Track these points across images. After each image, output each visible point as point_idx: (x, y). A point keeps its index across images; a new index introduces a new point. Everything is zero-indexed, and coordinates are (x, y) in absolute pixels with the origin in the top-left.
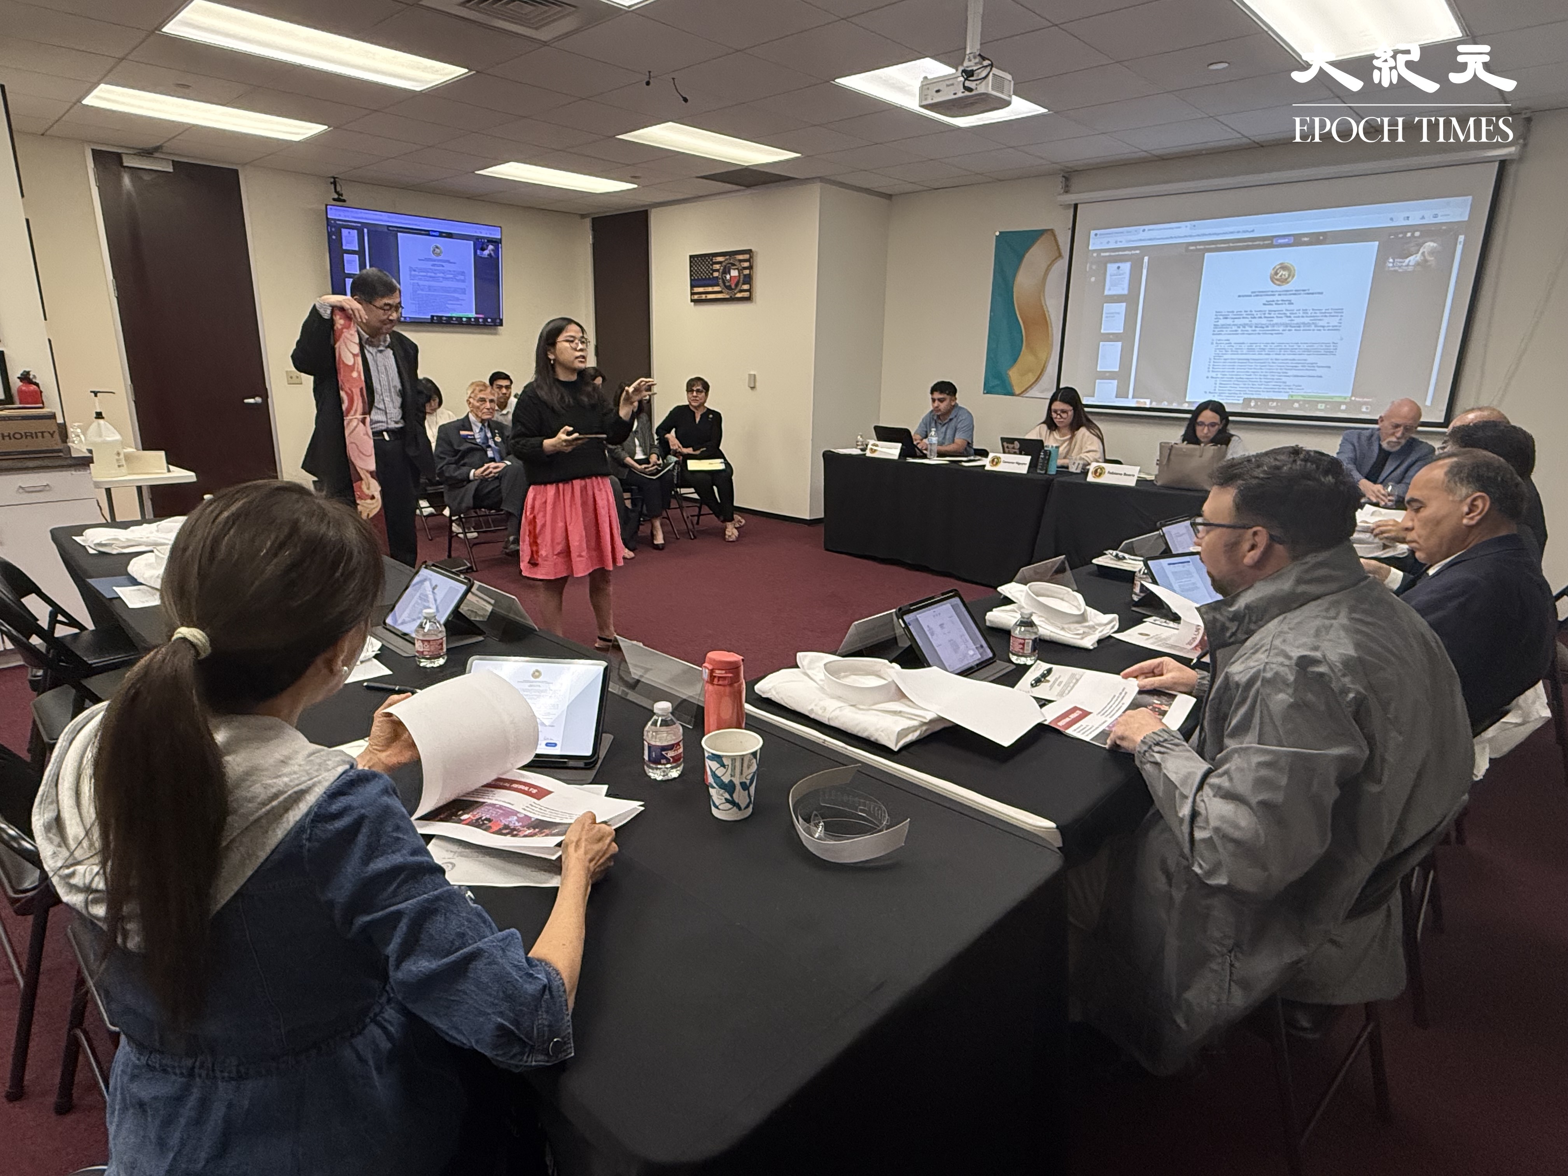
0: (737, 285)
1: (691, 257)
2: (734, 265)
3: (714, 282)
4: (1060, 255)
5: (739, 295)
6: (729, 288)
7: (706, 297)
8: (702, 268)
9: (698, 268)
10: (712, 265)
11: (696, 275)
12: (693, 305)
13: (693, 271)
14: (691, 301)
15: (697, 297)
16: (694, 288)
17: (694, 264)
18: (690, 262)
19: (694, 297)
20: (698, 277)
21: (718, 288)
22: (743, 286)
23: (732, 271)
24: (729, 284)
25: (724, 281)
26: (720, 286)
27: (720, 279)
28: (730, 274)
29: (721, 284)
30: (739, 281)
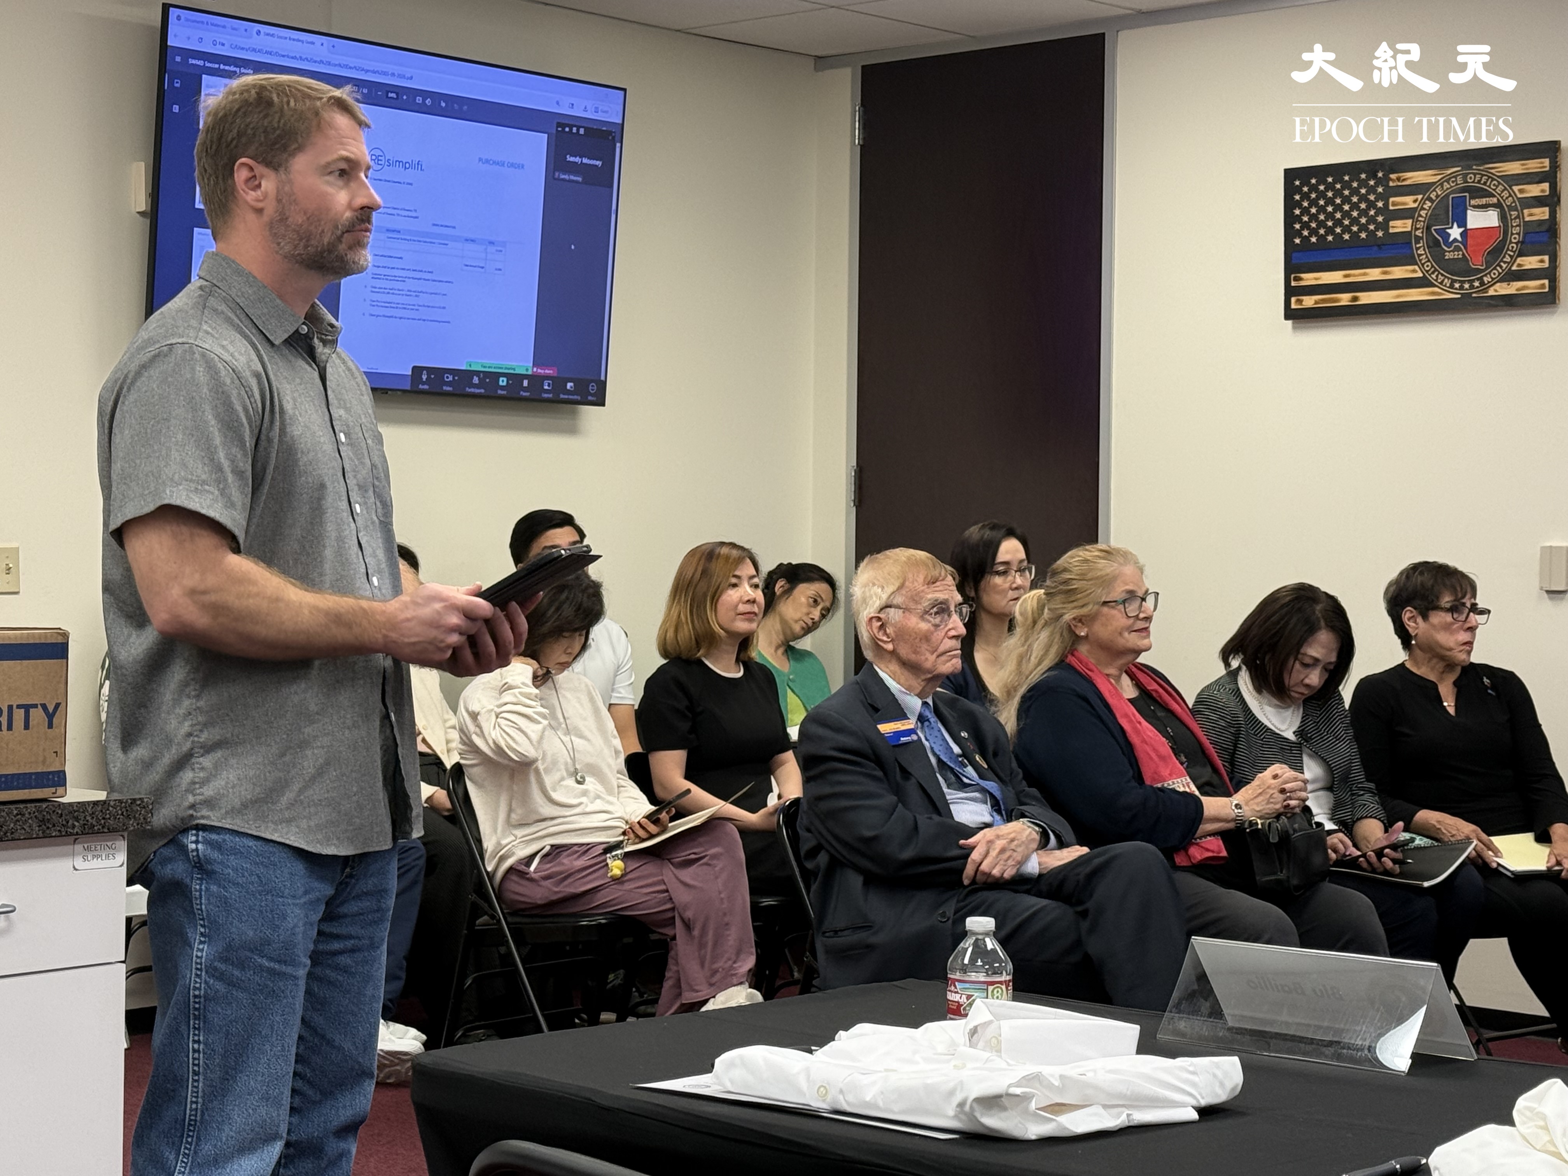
1: (1290, 175)
2: (1478, 192)
3: (1397, 250)
5: (1501, 290)
6: (1459, 267)
7: (1355, 299)
8: (1338, 208)
9: (1321, 210)
10: (1385, 197)
11: (1314, 232)
12: (1294, 328)
13: (1298, 219)
14: (1287, 317)
15: (1316, 303)
16: (1303, 275)
17: (1306, 196)
18: (1290, 191)
19: (1299, 302)
20: (1321, 238)
21: (1407, 271)
22: (1520, 260)
23: (1469, 212)
24: (1458, 255)
25: (1435, 246)
26: (1417, 264)
27: (1418, 239)
28: (1462, 223)
29: (1419, 255)
30: (1503, 244)
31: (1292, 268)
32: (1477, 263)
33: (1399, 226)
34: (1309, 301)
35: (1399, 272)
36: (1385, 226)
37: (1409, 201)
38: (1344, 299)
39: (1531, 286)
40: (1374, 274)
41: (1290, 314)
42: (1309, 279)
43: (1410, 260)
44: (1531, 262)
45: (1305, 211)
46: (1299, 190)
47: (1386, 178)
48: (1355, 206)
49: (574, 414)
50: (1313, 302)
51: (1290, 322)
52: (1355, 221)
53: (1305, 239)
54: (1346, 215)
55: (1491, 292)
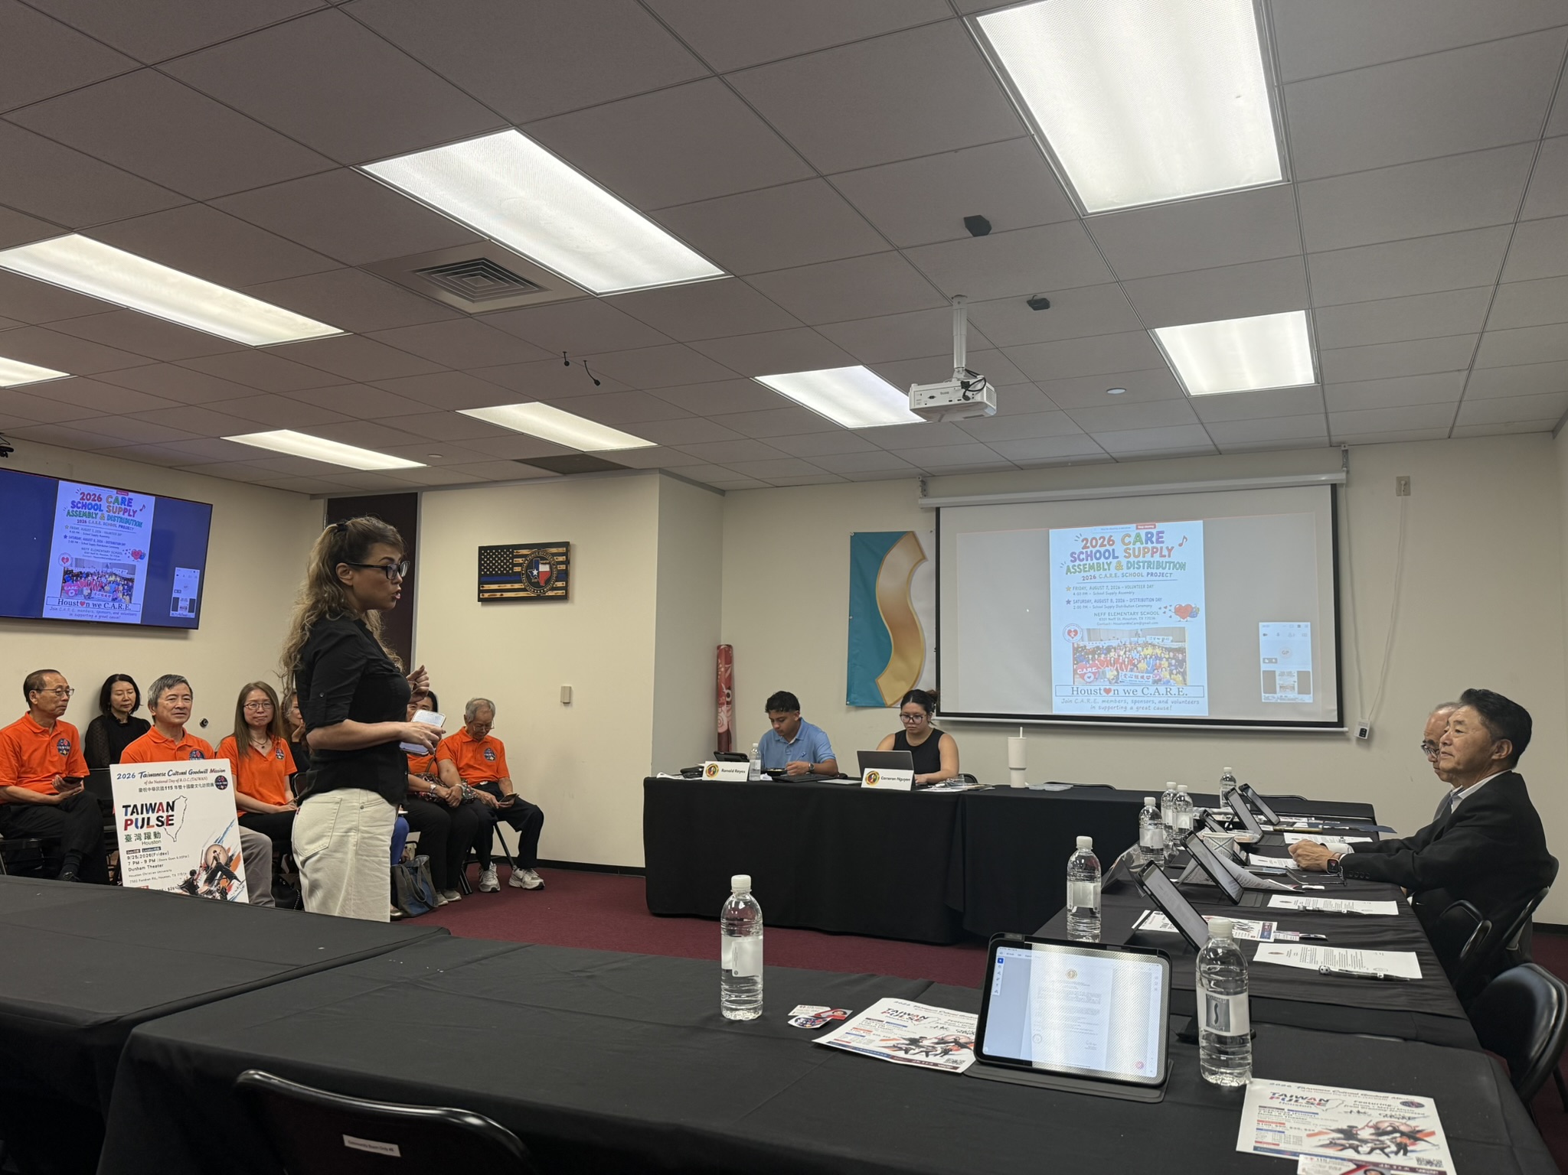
0: (547, 582)
1: (481, 548)
2: (543, 559)
3: (516, 578)
4: (924, 558)
5: (550, 593)
6: (536, 585)
7: (502, 595)
8: (497, 561)
9: (491, 562)
10: (512, 558)
11: (488, 570)
12: (482, 605)
13: (483, 565)
15: (488, 596)
16: (484, 586)
17: (486, 557)
18: (480, 554)
19: (483, 595)
20: (491, 572)
21: (519, 585)
22: (556, 583)
23: (540, 565)
24: (536, 580)
25: (529, 578)
26: (522, 583)
27: (523, 574)
28: (538, 569)
29: (524, 580)
30: (550, 577)
31: (481, 583)
32: (542, 584)
33: (517, 569)
34: (486, 595)
35: (517, 586)
36: (512, 569)
37: (520, 560)
38: (498, 595)
39: (560, 593)
40: (508, 586)
41: (480, 600)
42: (487, 587)
43: (520, 582)
44: (560, 584)
45: (485, 562)
46: (483, 554)
47: (513, 552)
48: (502, 561)
49: (187, 633)
51: (480, 603)
52: (502, 567)
53: (485, 573)
54: (499, 564)
55: (547, 594)
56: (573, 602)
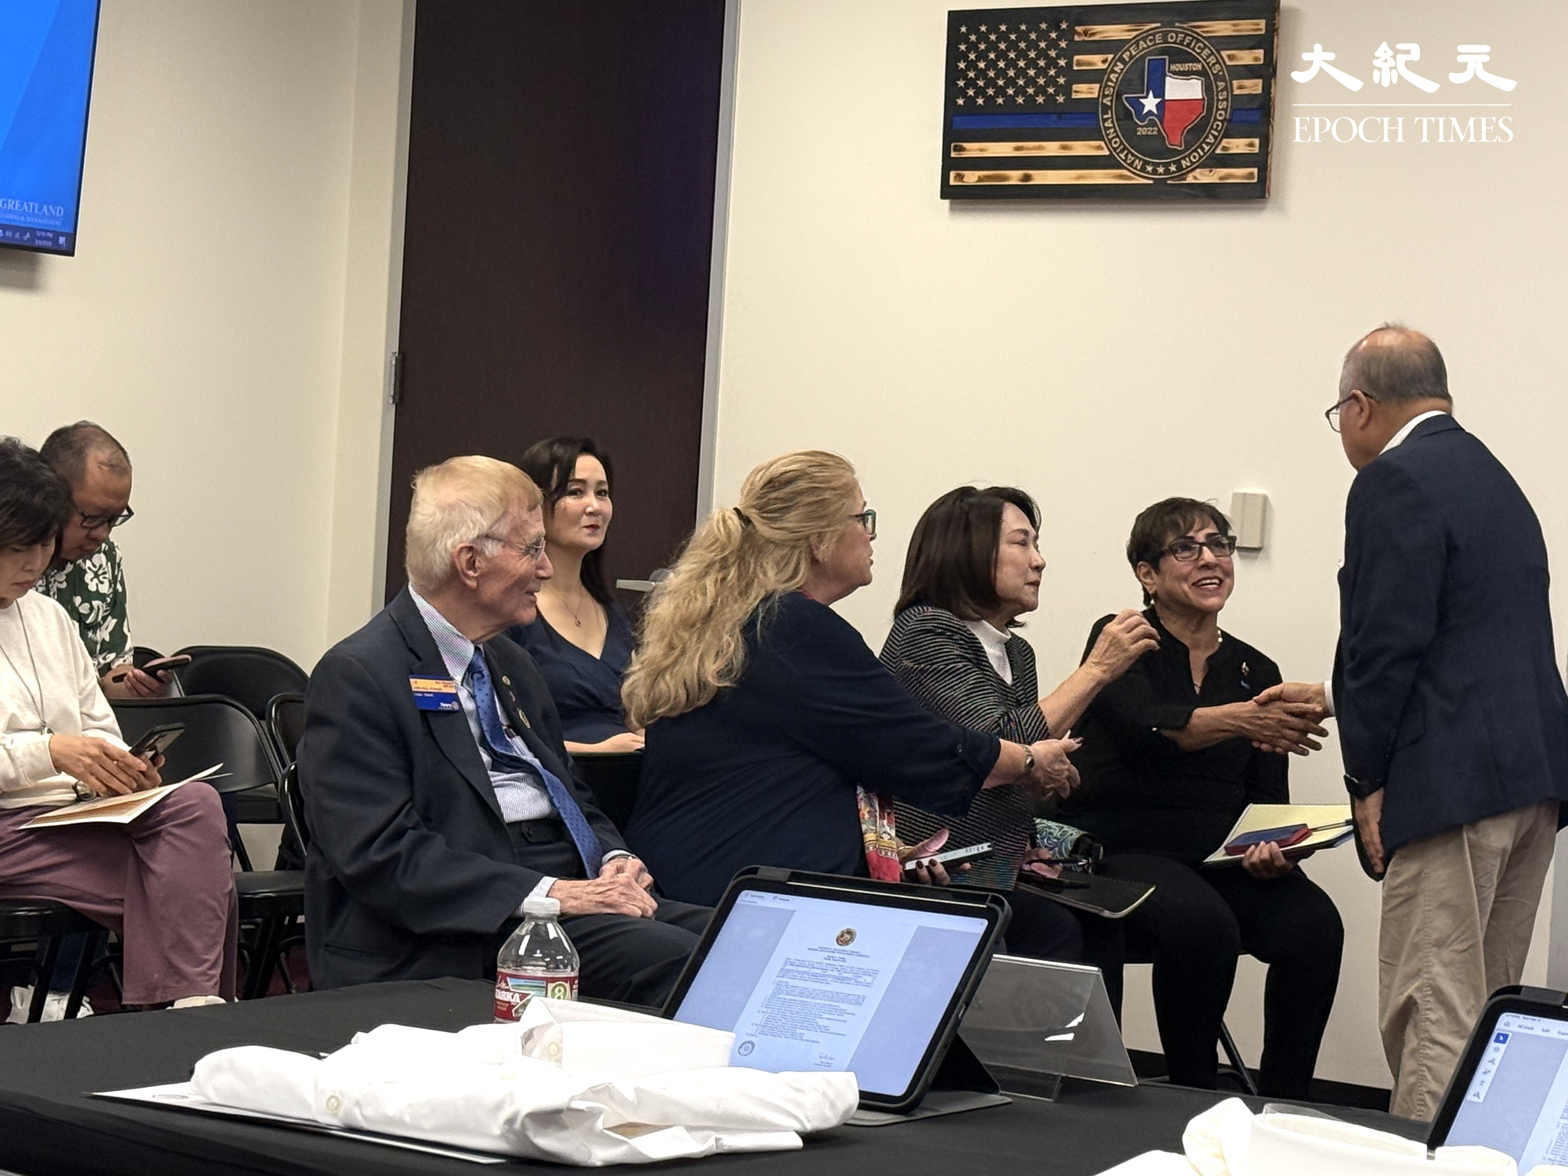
0: (1198, 131)
1: (955, 19)
2: (1179, 56)
5: (1201, 177)
6: (1152, 147)
7: (1027, 178)
8: (1012, 63)
9: (991, 65)
10: (1068, 54)
11: (981, 92)
12: (952, 209)
13: (963, 74)
14: (943, 196)
15: (980, 179)
16: (965, 145)
17: (973, 47)
18: (954, 36)
19: (960, 177)
21: (1091, 147)
22: (1225, 142)
23: (1168, 79)
24: (1152, 131)
25: (1126, 118)
26: (1103, 140)
27: (1106, 108)
28: (1159, 92)
29: (1107, 129)
30: (1206, 121)
31: (952, 135)
32: (1175, 142)
33: (1084, 91)
34: (971, 177)
35: (1081, 148)
36: (1067, 90)
37: (1097, 61)
38: (1014, 177)
39: (1239, 174)
40: (1052, 148)
41: (947, 192)
42: (973, 149)
43: (1095, 134)
44: (1238, 146)
45: (971, 65)
46: (964, 37)
47: (1071, 31)
48: (1032, 63)
50: (976, 179)
51: (947, 202)
52: (1031, 82)
53: (970, 100)
54: (1021, 73)
55: (1190, 179)
56: (1281, 209)
